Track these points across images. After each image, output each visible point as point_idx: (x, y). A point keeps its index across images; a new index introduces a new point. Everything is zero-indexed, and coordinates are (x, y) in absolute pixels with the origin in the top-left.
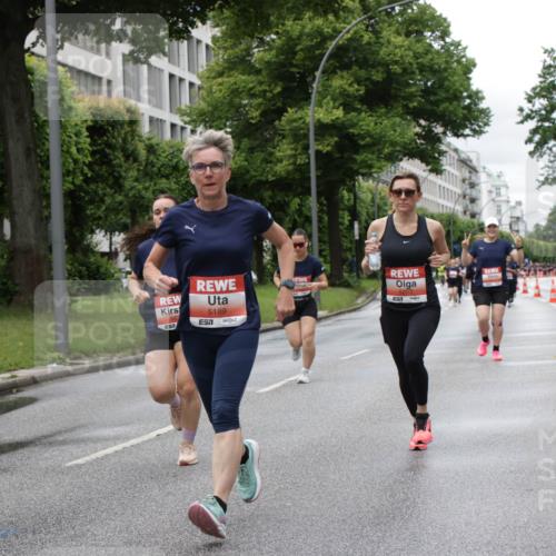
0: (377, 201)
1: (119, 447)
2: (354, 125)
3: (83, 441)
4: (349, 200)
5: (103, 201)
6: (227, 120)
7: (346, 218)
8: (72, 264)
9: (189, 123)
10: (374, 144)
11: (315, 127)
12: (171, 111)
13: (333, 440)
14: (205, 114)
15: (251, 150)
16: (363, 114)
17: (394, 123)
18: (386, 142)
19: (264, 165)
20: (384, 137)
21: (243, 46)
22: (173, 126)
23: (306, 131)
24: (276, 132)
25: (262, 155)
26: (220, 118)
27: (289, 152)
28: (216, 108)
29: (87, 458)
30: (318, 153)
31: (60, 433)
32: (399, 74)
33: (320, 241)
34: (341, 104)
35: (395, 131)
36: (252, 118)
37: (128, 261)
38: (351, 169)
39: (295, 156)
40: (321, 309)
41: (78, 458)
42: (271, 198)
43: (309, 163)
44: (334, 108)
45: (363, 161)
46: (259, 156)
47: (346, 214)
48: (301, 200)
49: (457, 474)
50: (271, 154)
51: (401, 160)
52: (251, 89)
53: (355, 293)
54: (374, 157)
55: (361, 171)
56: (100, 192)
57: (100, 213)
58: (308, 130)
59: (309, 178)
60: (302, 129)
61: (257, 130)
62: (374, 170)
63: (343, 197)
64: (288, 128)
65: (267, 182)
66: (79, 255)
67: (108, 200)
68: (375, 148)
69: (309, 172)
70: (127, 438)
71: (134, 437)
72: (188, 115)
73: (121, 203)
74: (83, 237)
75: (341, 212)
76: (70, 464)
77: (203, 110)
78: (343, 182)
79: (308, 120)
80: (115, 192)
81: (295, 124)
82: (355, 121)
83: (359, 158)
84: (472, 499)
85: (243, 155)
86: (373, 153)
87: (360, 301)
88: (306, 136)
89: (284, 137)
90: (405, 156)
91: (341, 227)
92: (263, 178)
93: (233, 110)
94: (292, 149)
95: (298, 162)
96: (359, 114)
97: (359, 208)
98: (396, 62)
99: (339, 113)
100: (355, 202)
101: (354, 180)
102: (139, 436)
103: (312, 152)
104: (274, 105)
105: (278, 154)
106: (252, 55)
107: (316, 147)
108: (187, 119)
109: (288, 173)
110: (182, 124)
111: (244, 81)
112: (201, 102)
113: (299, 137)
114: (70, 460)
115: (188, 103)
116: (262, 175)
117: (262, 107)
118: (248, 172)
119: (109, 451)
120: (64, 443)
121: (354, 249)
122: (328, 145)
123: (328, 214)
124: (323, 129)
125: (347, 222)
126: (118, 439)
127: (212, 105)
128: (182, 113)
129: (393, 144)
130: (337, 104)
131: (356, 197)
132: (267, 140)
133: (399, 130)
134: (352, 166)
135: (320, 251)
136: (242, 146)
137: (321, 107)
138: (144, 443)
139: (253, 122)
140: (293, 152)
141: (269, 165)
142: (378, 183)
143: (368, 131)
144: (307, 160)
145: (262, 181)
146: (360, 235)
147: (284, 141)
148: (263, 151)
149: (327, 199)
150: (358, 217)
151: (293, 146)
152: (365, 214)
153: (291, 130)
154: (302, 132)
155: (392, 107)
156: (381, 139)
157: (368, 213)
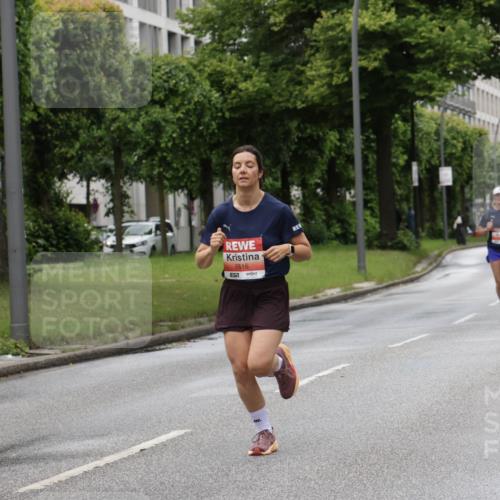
0: (444, 134)
1: (89, 466)
2: (411, 33)
3: (44, 458)
4: (405, 132)
5: (76, 136)
6: (242, 27)
7: (401, 157)
8: (35, 221)
9: (191, 31)
10: (435, 59)
11: (359, 35)
12: (168, 15)
13: (373, 456)
14: (212, 20)
15: (275, 67)
16: (423, 17)
17: (461, 29)
18: (451, 55)
19: (291, 89)
20: (449, 48)
22: (171, 35)
23: (345, 42)
24: (307, 44)
25: (288, 74)
26: (233, 24)
27: (324, 70)
28: (227, 12)
29: (47, 482)
30: (362, 70)
31: (12, 447)
33: (366, 188)
34: (392, 5)
36: (275, 24)
37: (111, 217)
38: (405, 91)
39: (331, 75)
40: (367, 280)
41: (35, 481)
42: (299, 130)
43: (349, 84)
44: (384, 10)
45: (421, 81)
46: (285, 76)
48: (340, 133)
50: (302, 72)
51: (475, 78)
53: (413, 258)
54: (436, 75)
55: (418, 93)
56: (73, 124)
57: (72, 152)
58: (350, 40)
59: (351, 104)
60: (342, 39)
62: (434, 94)
63: (396, 128)
64: (321, 37)
65: (295, 108)
66: (44, 209)
67: (83, 135)
68: (437, 64)
69: (351, 96)
70: (102, 455)
71: (110, 454)
72: (191, 21)
73: (101, 139)
74: (50, 184)
75: (393, 151)
76: (22, 490)
77: (210, 13)
78: (394, 109)
79: (349, 27)
80: (93, 123)
81: (330, 33)
82: (413, 26)
83: (416, 77)
85: (264, 74)
86: (434, 71)
87: (419, 268)
88: (346, 48)
89: (317, 50)
90: (479, 74)
91: (394, 170)
92: (290, 106)
93: (249, 14)
94: (327, 67)
95: (335, 81)
96: (418, 17)
97: (418, 144)
99: (391, 17)
100: (412, 140)
101: (413, 108)
102: (117, 451)
103: (354, 69)
104: (304, 7)
105: (310, 73)
107: (359, 63)
108: (189, 26)
109: (323, 98)
110: (183, 33)
112: (209, 5)
113: (338, 50)
114: (24, 485)
115: (191, 6)
116: (288, 101)
117: (289, 11)
118: (270, 96)
119: (77, 471)
120: (17, 461)
121: (412, 200)
122: (375, 59)
123: (377, 152)
124: (369, 39)
125: (402, 163)
126: (88, 455)
127: (222, 8)
128: (183, 19)
129: (461, 56)
130: (387, 5)
131: (413, 125)
132: (297, 53)
133: (468, 38)
134: (406, 87)
135: (366, 202)
136: (262, 63)
137: (367, 9)
138: (122, 460)
139: (276, 29)
140: (329, 70)
141: (298, 88)
142: (446, 109)
143: (429, 38)
144: (346, 79)
145: (287, 109)
146: (420, 180)
147: (317, 55)
148: (289, 69)
149: (374, 133)
150: (418, 155)
151: (329, 62)
152: (427, 152)
153: (326, 41)
154: (340, 43)
155: (461, 7)
156: (444, 52)
157: (430, 151)
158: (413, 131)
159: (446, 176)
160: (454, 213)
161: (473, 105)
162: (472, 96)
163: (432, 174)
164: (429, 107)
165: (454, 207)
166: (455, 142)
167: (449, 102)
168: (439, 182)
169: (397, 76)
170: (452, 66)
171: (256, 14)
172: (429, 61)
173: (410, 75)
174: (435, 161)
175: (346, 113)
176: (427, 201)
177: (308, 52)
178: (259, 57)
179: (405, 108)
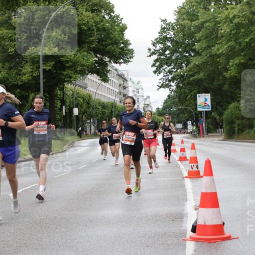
0: (75, 96)
2: (63, 56)
4: (60, 95)
7: (59, 104)
10: (73, 66)
11: (43, 57)
13: (47, 220)
15: (10, 68)
17: (83, 55)
18: (79, 65)
19: (16, 76)
20: (78, 62)
21: (7, 15)
23: (38, 59)
24: (23, 59)
25: (16, 71)
27: (29, 70)
30: (44, 70)
32: (86, 30)
35: (84, 59)
36: (11, 52)
39: (32, 72)
42: (19, 93)
43: (39, 75)
45: (67, 75)
46: (14, 72)
47: (59, 102)
48: (35, 94)
49: (111, 238)
50: (21, 70)
51: (87, 74)
52: (10, 37)
54: (73, 72)
58: (40, 58)
59: (39, 83)
60: (37, 58)
61: (14, 58)
62: (72, 79)
63: (57, 93)
65: (18, 85)
68: (73, 68)
69: (40, 80)
75: (56, 101)
78: (56, 85)
83: (65, 73)
84: (118, 251)
85: (6, 71)
86: (72, 71)
88: (38, 62)
89: (27, 62)
90: (89, 72)
91: (56, 109)
92: (16, 83)
94: (31, 68)
95: (34, 75)
97: (65, 99)
98: (84, 24)
100: (63, 96)
101: (64, 85)
103: (41, 70)
105: (24, 71)
106: (11, 20)
107: (43, 67)
109: (29, 81)
111: (7, 33)
113: (35, 61)
116: (15, 81)
118: (8, 79)
121: (63, 120)
122: (49, 66)
123: (49, 102)
124: (47, 58)
125: (59, 106)
129: (83, 65)
131: (63, 92)
132: (18, 63)
133: (86, 58)
134: (61, 77)
136: (5, 67)
139: (11, 54)
140: (32, 70)
141: (19, 76)
142: (76, 86)
143: (70, 59)
144: (38, 74)
145: (15, 85)
146: (66, 112)
147: (27, 64)
148: (15, 69)
149: (49, 94)
150: (65, 104)
151: (31, 67)
152: (68, 102)
153: (30, 58)
154: (36, 59)
155: (83, 47)
156: (76, 64)
157: (70, 102)
158: (63, 94)
159: (76, 111)
160: (79, 126)
161: (86, 84)
162: (86, 81)
163: (70, 111)
164: (70, 84)
165: (79, 123)
166: (79, 99)
167: (77, 83)
168: (73, 114)
169: (58, 72)
170: (79, 69)
171: (3, 48)
172: (70, 67)
173: (62, 72)
174: (71, 106)
175: (38, 87)
176: (68, 120)
177: (24, 63)
178: (4, 64)
179: (61, 85)
